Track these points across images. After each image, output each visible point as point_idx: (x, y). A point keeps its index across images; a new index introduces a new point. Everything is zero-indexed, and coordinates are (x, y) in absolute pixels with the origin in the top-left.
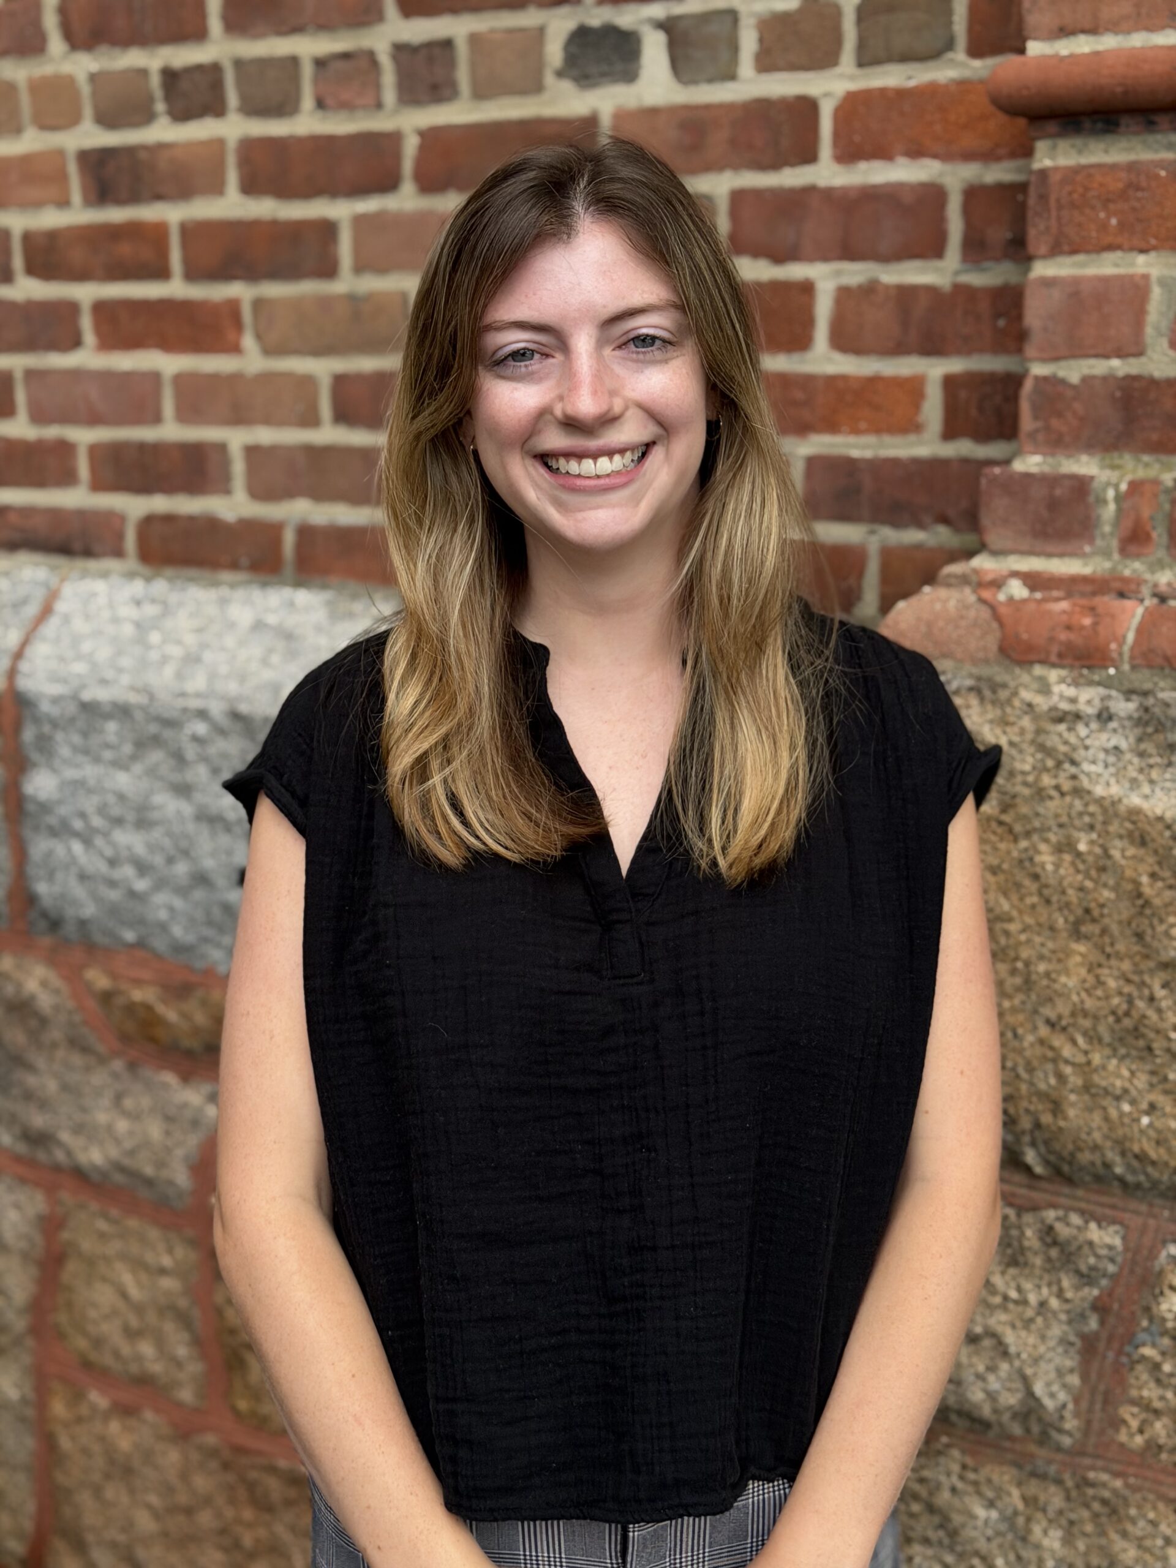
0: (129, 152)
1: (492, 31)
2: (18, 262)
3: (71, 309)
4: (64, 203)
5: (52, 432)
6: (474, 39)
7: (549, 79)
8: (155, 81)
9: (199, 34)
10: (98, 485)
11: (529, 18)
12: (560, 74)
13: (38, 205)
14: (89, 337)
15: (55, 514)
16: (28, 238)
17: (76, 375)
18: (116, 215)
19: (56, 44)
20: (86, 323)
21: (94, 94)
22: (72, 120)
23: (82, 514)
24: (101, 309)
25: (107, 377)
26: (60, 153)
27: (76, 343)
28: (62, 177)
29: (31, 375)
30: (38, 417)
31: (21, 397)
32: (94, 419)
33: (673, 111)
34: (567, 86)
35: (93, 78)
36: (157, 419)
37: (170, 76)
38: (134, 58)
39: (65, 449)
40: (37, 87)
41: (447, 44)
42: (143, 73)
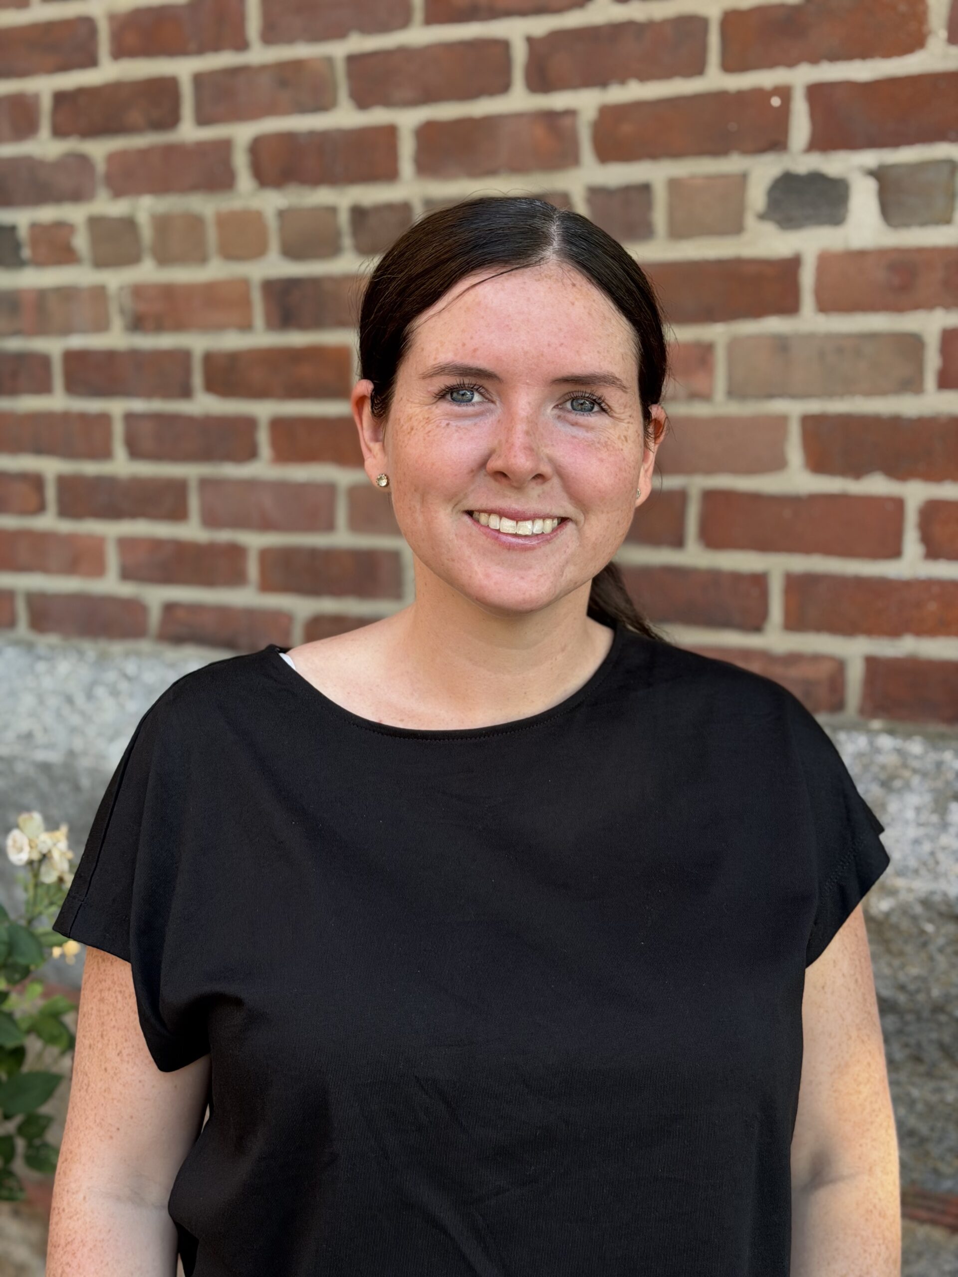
0: (315, 282)
1: (693, 177)
2: (197, 379)
3: (249, 424)
4: (246, 327)
5: (224, 536)
6: (674, 185)
7: (750, 221)
8: (344, 219)
9: (391, 175)
10: (266, 586)
11: (732, 164)
12: (762, 217)
13: (219, 327)
14: (265, 448)
15: (223, 612)
16: (209, 358)
17: (252, 484)
18: (297, 339)
19: (245, 181)
20: (263, 438)
21: (282, 229)
22: (258, 251)
23: (250, 613)
24: (279, 425)
25: (281, 487)
26: (244, 283)
27: (250, 454)
28: (245, 303)
29: (205, 483)
30: (210, 520)
31: (194, 503)
32: (266, 525)
33: (881, 253)
34: (769, 228)
35: (282, 214)
36: (329, 526)
37: (359, 214)
38: (323, 196)
39: (236, 552)
40: (225, 221)
41: (645, 189)
42: (332, 210)
